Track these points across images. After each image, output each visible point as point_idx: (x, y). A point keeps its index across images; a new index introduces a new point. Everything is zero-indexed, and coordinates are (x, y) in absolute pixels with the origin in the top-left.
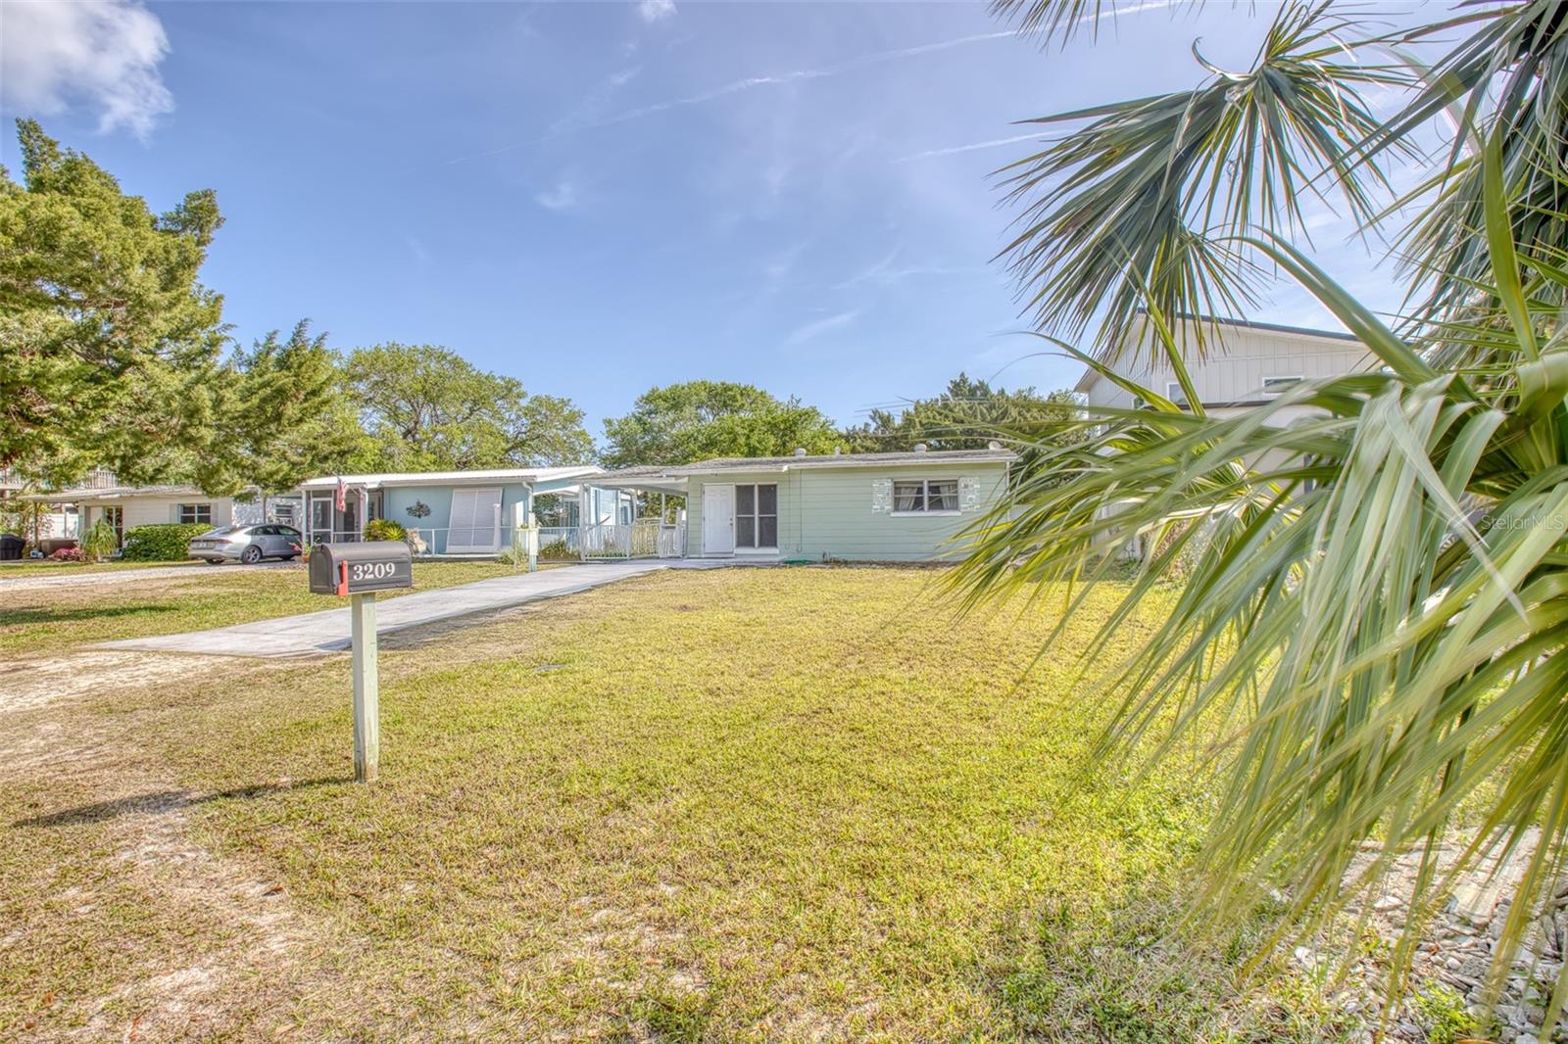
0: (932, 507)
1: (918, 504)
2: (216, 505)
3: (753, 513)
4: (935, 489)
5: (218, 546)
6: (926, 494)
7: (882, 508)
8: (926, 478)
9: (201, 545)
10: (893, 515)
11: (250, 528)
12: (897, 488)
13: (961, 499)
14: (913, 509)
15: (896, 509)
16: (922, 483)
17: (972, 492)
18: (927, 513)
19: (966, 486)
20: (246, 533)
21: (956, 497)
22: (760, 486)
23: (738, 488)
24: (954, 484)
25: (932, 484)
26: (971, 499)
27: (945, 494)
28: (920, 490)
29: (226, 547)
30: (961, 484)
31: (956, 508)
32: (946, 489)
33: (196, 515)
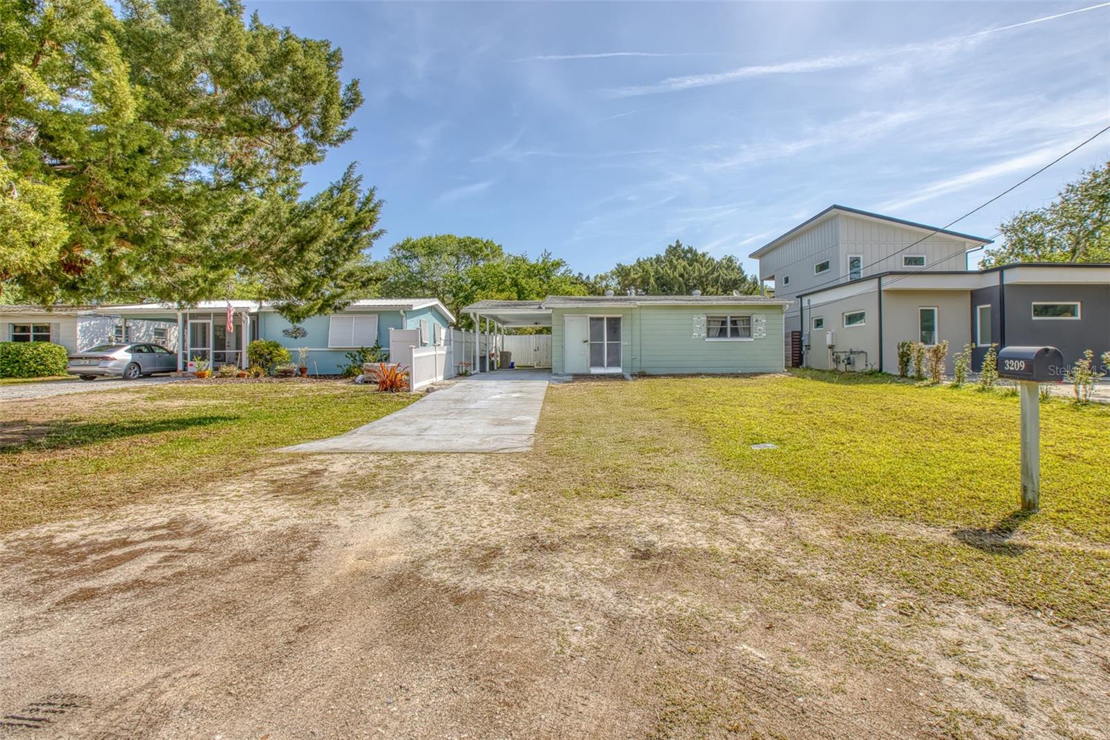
0: (732, 335)
1: (722, 333)
2: (58, 325)
3: (602, 340)
4: (734, 322)
5: (102, 363)
6: (729, 326)
7: (699, 335)
8: (729, 314)
9: (82, 362)
10: (707, 340)
11: (129, 347)
12: (710, 320)
13: (753, 330)
14: (719, 336)
15: (708, 336)
16: (726, 318)
17: (761, 325)
18: (729, 339)
19: (757, 320)
20: (126, 351)
21: (750, 328)
22: (607, 318)
23: (591, 319)
24: (748, 319)
25: (733, 319)
26: (760, 330)
27: (740, 326)
28: (724, 323)
29: (111, 364)
30: (754, 318)
31: (750, 336)
32: (741, 323)
33: (32, 334)
